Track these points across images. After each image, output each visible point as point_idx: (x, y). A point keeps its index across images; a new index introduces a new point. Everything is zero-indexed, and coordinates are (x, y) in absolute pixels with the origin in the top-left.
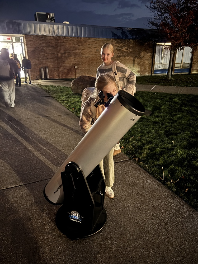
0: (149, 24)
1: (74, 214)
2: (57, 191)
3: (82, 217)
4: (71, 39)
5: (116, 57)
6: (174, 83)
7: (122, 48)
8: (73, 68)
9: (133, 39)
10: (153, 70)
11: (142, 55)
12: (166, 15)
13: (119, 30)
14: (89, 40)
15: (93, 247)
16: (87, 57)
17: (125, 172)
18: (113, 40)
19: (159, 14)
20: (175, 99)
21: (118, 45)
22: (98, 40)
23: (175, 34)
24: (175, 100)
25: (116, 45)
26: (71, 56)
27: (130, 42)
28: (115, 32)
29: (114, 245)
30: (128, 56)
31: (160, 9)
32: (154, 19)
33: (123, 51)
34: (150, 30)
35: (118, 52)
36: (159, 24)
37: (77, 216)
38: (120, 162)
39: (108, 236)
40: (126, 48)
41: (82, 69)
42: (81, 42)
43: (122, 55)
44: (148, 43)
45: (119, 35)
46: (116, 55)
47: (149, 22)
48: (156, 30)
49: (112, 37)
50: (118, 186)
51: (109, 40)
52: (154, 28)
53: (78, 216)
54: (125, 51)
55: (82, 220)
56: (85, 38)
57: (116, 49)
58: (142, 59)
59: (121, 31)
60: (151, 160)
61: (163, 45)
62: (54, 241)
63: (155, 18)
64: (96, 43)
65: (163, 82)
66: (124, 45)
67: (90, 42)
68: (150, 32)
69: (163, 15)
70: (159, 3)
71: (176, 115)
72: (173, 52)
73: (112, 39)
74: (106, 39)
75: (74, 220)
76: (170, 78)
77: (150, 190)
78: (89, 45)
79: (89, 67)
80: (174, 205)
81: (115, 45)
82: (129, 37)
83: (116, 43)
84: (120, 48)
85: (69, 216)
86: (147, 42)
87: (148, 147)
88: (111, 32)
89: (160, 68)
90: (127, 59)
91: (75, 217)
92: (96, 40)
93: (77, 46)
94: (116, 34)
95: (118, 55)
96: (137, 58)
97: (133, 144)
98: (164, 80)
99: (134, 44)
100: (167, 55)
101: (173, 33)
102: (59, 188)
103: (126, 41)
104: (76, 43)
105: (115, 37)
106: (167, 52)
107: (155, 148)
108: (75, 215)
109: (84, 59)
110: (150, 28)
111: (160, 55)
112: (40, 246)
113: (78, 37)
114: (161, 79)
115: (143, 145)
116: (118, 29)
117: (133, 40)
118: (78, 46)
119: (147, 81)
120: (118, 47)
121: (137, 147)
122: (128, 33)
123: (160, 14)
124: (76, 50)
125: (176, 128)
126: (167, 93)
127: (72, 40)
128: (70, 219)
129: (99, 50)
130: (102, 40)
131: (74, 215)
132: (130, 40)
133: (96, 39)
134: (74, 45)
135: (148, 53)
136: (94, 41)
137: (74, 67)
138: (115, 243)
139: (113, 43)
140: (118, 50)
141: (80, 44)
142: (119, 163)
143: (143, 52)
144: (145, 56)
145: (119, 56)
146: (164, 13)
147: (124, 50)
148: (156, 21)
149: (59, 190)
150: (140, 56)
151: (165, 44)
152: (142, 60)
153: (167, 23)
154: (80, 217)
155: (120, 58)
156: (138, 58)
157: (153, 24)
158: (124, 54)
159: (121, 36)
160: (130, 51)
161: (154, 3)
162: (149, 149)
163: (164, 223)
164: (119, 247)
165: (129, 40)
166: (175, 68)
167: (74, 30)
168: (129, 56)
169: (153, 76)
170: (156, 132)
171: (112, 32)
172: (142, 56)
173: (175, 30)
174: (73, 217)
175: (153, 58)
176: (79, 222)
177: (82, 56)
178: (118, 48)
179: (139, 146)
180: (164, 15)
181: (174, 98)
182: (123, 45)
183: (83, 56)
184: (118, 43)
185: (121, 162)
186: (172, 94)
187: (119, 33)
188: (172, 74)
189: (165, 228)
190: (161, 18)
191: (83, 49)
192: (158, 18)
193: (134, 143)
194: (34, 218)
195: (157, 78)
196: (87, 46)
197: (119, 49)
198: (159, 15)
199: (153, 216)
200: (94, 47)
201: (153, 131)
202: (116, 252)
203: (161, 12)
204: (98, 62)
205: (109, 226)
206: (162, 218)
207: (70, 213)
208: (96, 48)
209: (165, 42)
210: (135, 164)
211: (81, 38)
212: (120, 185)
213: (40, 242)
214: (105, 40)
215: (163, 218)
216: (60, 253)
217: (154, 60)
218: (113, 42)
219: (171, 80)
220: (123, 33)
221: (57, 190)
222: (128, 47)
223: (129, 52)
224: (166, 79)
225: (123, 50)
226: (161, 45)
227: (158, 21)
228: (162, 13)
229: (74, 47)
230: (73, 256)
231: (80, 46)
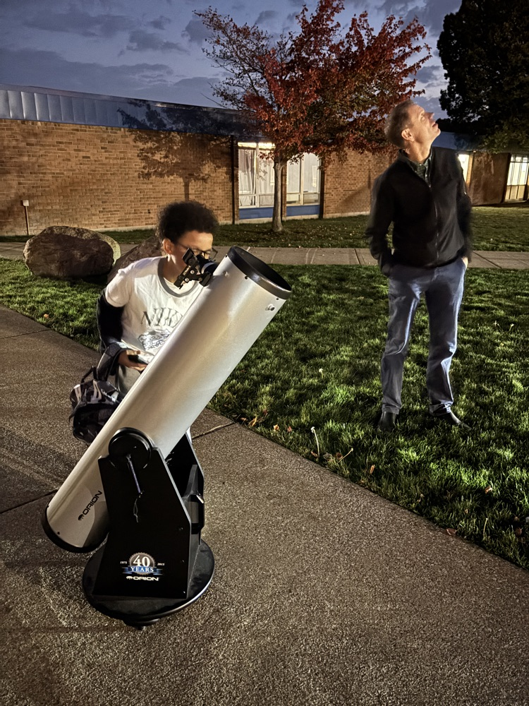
0: (216, 95)
1: (139, 560)
2: (86, 511)
3: (159, 564)
4: (5, 126)
5: (139, 177)
6: (291, 240)
7: (153, 154)
8: (19, 206)
9: (179, 132)
10: (236, 210)
11: (206, 172)
12: (254, 75)
13: (140, 106)
14: (57, 129)
15: (197, 630)
16: (58, 177)
17: (229, 454)
18: (127, 133)
19: (237, 71)
20: (304, 277)
21: (140, 145)
22: (86, 131)
23: (281, 124)
24: (302, 279)
25: (134, 144)
26: (10, 173)
27: (171, 138)
28: (130, 110)
29: (243, 613)
30: (170, 173)
31: (237, 60)
32: (227, 83)
33: (157, 160)
34: (218, 111)
35: (143, 164)
36: (239, 97)
37: (146, 564)
38: (210, 432)
39: (226, 600)
40: (163, 153)
41: (45, 208)
42: (35, 135)
43: (155, 171)
44: (218, 142)
45: (140, 119)
46: (138, 171)
47: (215, 92)
48: (235, 110)
49: (123, 124)
50: (219, 487)
51: (116, 133)
52: (229, 105)
53: (149, 564)
54: (162, 160)
55: (161, 572)
56: (46, 125)
57: (138, 156)
58: (206, 183)
59: (144, 109)
60: (282, 418)
61: (254, 149)
62: (91, 643)
63: (228, 81)
64: (79, 138)
65: (264, 239)
66: (157, 145)
67: (62, 136)
68: (219, 117)
69: (246, 75)
70: (235, 46)
71: (312, 313)
72: (281, 165)
73: (122, 129)
74: (107, 129)
75: (139, 578)
76: (280, 229)
77: (295, 482)
78: (60, 143)
79: (67, 203)
80: (353, 503)
81: (134, 146)
82: (168, 127)
83: (135, 141)
84: (148, 153)
85: (124, 570)
86: (215, 140)
87: (268, 389)
88: (118, 111)
89: (251, 204)
90: (168, 183)
91: (140, 568)
92: (77, 130)
93: (23, 144)
94: (132, 115)
95: (143, 170)
96: (195, 181)
97: (232, 387)
98: (266, 233)
99: (182, 143)
100: (266, 173)
101: (277, 121)
102: (91, 504)
103: (162, 136)
104: (19, 137)
105: (130, 122)
106: (265, 166)
107: (285, 390)
108: (141, 565)
109: (48, 180)
110: (220, 105)
111: (250, 173)
112: (58, 663)
113: (23, 122)
114: (259, 233)
115: (256, 386)
116: (136, 103)
117: (178, 134)
118: (28, 144)
119: (227, 236)
120: (142, 150)
121: (244, 392)
122: (164, 115)
123: (240, 74)
124: (21, 155)
125: (320, 342)
126: (282, 264)
127: (7, 129)
128: (128, 577)
129: (89, 157)
130: (96, 132)
131: (139, 565)
132: (173, 133)
133: (78, 127)
134: (14, 143)
135: (219, 167)
136: (72, 133)
137: (22, 204)
138: (246, 610)
139: (127, 140)
140: (142, 159)
141: (33, 140)
142: (210, 435)
143: (207, 166)
144: (214, 175)
145: (146, 174)
146: (250, 71)
147: (159, 160)
148: (232, 88)
149: (92, 508)
150: (202, 175)
151: (257, 145)
152: (208, 186)
153: (258, 94)
154: (156, 565)
155: (151, 179)
156: (197, 179)
157: (226, 97)
158: (160, 170)
159: (148, 124)
160: (174, 161)
161: (223, 45)
162: (271, 394)
163: (342, 543)
164: (258, 615)
165: (169, 134)
166: (288, 205)
167: (12, 101)
168: (172, 175)
169: (237, 225)
170: (277, 353)
171: (123, 113)
172: (206, 175)
173: (279, 115)
174: (135, 569)
175: (234, 178)
176: (152, 579)
177: (42, 173)
178: (142, 153)
179: (246, 391)
180: (249, 77)
181: (301, 275)
182: (154, 145)
183: (45, 173)
184: (140, 139)
185: (213, 431)
186: (293, 267)
187: (141, 116)
188: (283, 218)
189: (347, 554)
190: (241, 83)
191: (42, 152)
192: (235, 82)
193: (233, 386)
195: (249, 229)
196: (54, 146)
197: (145, 156)
198: (238, 76)
199: (316, 536)
200: (75, 150)
201: (269, 352)
202: (253, 627)
203: (241, 68)
204: (92, 190)
205: (221, 578)
206: (335, 535)
207: (128, 560)
208: (80, 151)
209: (257, 140)
210: (248, 433)
211: (33, 124)
212: (224, 483)
213: (54, 654)
214: (104, 132)
215: (337, 534)
216: (116, 666)
217: (235, 184)
218: (126, 137)
219: (283, 232)
220: (152, 114)
221: (88, 509)
222: (168, 151)
223: (172, 163)
224: (272, 230)
225: (155, 158)
226: (249, 148)
227: (237, 89)
228: (245, 72)
229: (14, 147)
231: (32, 145)
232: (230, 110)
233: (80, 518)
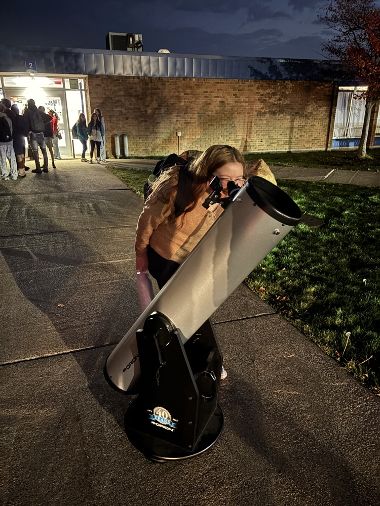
0: (324, 50)
1: (160, 412)
2: (128, 367)
3: (174, 420)
4: (172, 82)
5: (258, 115)
6: (371, 165)
7: (270, 98)
8: (175, 135)
9: (292, 80)
10: (330, 140)
11: (309, 111)
12: (358, 33)
13: (265, 62)
14: (206, 83)
15: (195, 479)
16: (202, 116)
17: (265, 338)
18: (252, 83)
19: (344, 30)
20: (374, 197)
21: (261, 91)
22: (224, 83)
23: (376, 70)
24: (372, 199)
25: (257, 91)
26: (171, 114)
27: (285, 86)
28: (257, 66)
29: (234, 478)
30: (281, 112)
31: (345, 21)
32: (335, 41)
33: (272, 102)
34: (326, 62)
35: (261, 106)
36: (343, 50)
37: (165, 417)
38: (255, 317)
39: (225, 461)
40: (278, 97)
41: (191, 137)
42: (191, 88)
43: (270, 111)
44: (322, 87)
45: (263, 73)
46: (257, 111)
47: (324, 47)
48: (338, 61)
49: (251, 77)
50: (248, 364)
51: (245, 83)
52: (334, 57)
53: (167, 417)
54: (276, 103)
55: (175, 426)
56: (198, 80)
57: (258, 100)
58: (308, 119)
59: (268, 64)
60: (319, 316)
61: (353, 91)
62: (120, 463)
63: (336, 38)
64: (219, 88)
65: (349, 163)
66: (273, 91)
67: (207, 87)
68: (325, 67)
69: (352, 33)
70: (344, 11)
71: (373, 228)
72: (372, 104)
73: (250, 81)
74: (239, 81)
75: (160, 425)
76: (364, 156)
77: (313, 374)
78: (206, 92)
79: (206, 134)
80: (361, 407)
81: (257, 93)
82: (284, 77)
83: (258, 88)
84: (266, 97)
85: (150, 416)
86: (319, 86)
87: (313, 289)
88: (249, 67)
89: (344, 136)
90: (279, 120)
91: (161, 419)
92: (218, 83)
93: (182, 94)
94: (258, 70)
95: (261, 110)
96: (299, 117)
97: (283, 283)
98: (351, 159)
99: (293, 89)
100: (360, 110)
101: (372, 67)
102: (132, 362)
103: (278, 84)
104: (181, 90)
105: (257, 75)
106: (360, 105)
107: (327, 293)
108: (162, 416)
109: (195, 118)
110: (326, 58)
111: (346, 111)
112: (93, 471)
113: (184, 79)
114: (345, 158)
115: (304, 285)
116: (261, 60)
117: (291, 82)
118: (185, 94)
119: (318, 160)
120: (262, 95)
121: (292, 289)
122: (282, 69)
123: (347, 32)
124: (180, 102)
125: (372, 255)
126: (357, 184)
127: (174, 84)
128: (152, 422)
129: (224, 102)
130: (231, 83)
131: (160, 416)
132: (286, 82)
133: (219, 81)
134: (177, 93)
135: (321, 107)
136: (214, 85)
137: (177, 135)
138: (238, 476)
139: (252, 88)
140: (261, 102)
141: (188, 91)
142: (254, 319)
143: (310, 106)
144: (315, 113)
145: (263, 113)
146: (355, 29)
147: (274, 102)
148: (337, 44)
149: (133, 366)
150: (305, 113)
151: (355, 89)
152: (309, 121)
153: (359, 47)
154: (172, 420)
155: (266, 116)
156: (301, 116)
157: (332, 51)
158: (273, 110)
159: (269, 75)
160: (285, 103)
161: (335, 11)
162: (315, 294)
163: (339, 442)
164: (246, 484)
165: (284, 82)
166: (375, 136)
167: (179, 65)
168: (282, 113)
169: (329, 152)
170: (332, 260)
171: (251, 68)
172: (309, 113)
173: (375, 62)
174: (157, 418)
175: (331, 115)
176: (169, 429)
177: (192, 114)
178: (261, 98)
179: (295, 288)
180: (354, 33)
181: (372, 195)
182: (271, 91)
183: (194, 114)
184: (262, 87)
185: (258, 317)
186: (366, 188)
187: (264, 70)
188: (370, 147)
189: (341, 453)
190: (347, 39)
191: (193, 99)
192: (342, 39)
193: (285, 282)
194: (85, 416)
195: (338, 156)
196: (201, 94)
197: (264, 100)
198: (345, 34)
199: (317, 428)
200: (215, 97)
201: (324, 258)
202: (239, 492)
203: (348, 27)
204: (223, 125)
205: (227, 441)
206: (335, 432)
207: (153, 410)
208: (218, 97)
209: (356, 85)
210: (285, 323)
211: (190, 80)
212: (253, 361)
213: (94, 463)
214: (236, 83)
215: (337, 432)
216: (130, 487)
217: (332, 120)
218: (252, 86)
219: (366, 159)
220: (273, 68)
221: (129, 365)
222: (282, 96)
223: (283, 104)
224: (357, 157)
225: (270, 101)
226: (348, 91)
227: (342, 44)
228: (351, 30)
229: (176, 96)
230: (155, 494)
231: (188, 94)
232: (335, 61)
233: (124, 370)
